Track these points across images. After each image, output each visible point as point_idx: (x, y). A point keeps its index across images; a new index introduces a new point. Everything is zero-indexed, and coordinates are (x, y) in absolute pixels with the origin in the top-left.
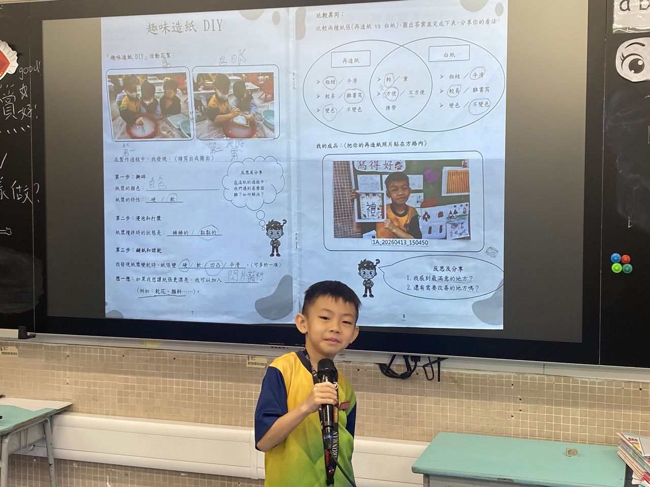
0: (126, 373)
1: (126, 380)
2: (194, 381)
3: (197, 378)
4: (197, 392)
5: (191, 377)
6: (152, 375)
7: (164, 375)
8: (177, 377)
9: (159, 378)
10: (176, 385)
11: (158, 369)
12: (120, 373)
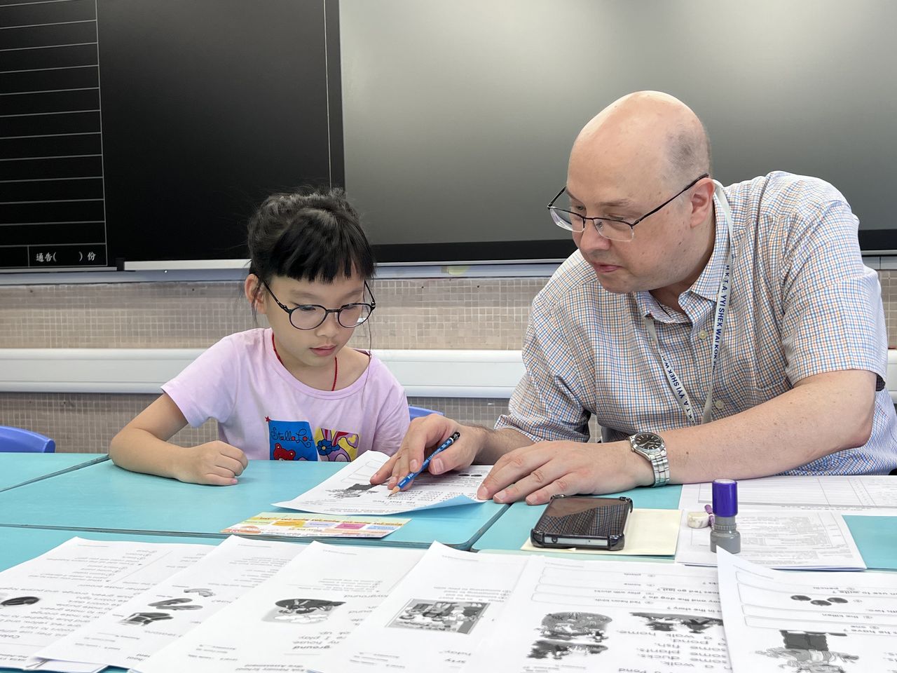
0: (427, 305)
1: (427, 312)
2: (500, 308)
3: (504, 305)
4: (504, 319)
5: (496, 304)
6: (455, 305)
7: (468, 305)
8: (482, 305)
9: (462, 308)
10: (481, 313)
11: (461, 298)
12: (420, 305)
